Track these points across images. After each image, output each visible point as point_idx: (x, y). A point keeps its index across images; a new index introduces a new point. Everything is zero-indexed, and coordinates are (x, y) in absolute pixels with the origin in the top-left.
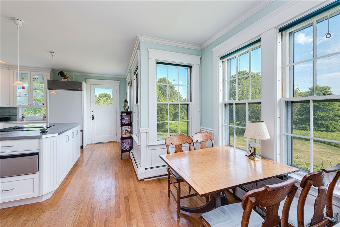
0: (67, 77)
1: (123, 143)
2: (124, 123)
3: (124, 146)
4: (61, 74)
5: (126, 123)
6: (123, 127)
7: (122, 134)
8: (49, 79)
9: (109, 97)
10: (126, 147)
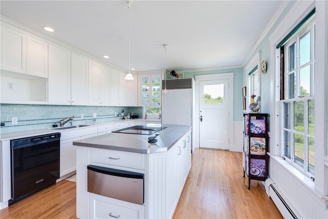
0: (178, 76)
1: (251, 164)
2: (252, 132)
3: (253, 169)
4: (173, 73)
5: (256, 132)
6: (252, 138)
7: (250, 150)
8: (164, 79)
9: (209, 97)
10: (256, 170)
